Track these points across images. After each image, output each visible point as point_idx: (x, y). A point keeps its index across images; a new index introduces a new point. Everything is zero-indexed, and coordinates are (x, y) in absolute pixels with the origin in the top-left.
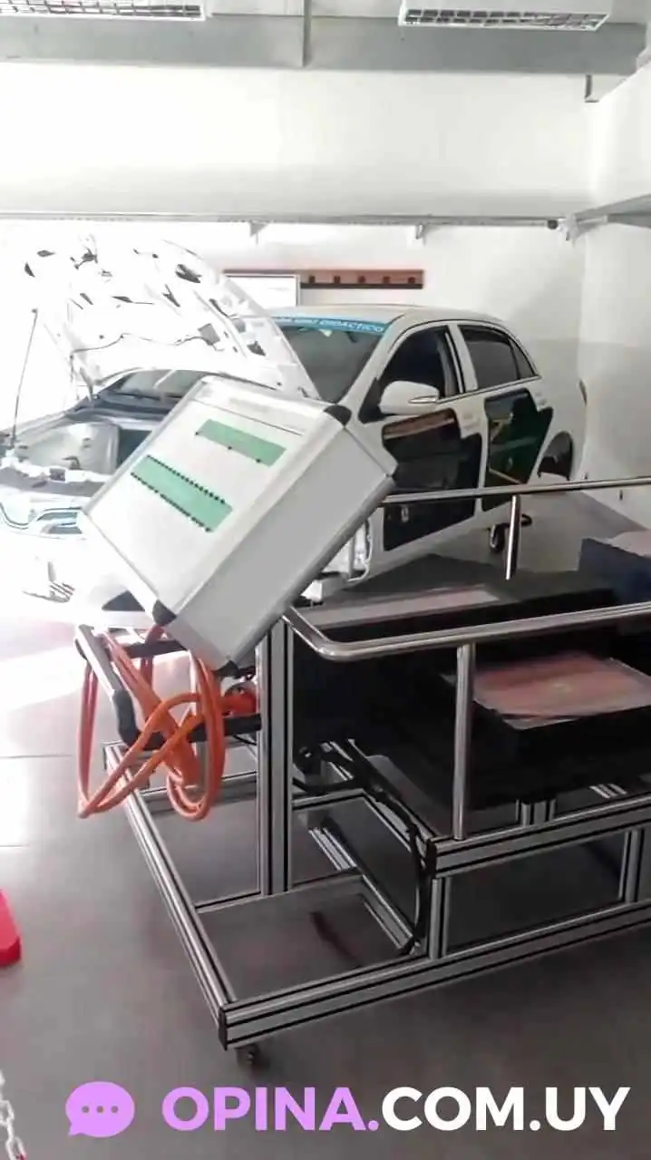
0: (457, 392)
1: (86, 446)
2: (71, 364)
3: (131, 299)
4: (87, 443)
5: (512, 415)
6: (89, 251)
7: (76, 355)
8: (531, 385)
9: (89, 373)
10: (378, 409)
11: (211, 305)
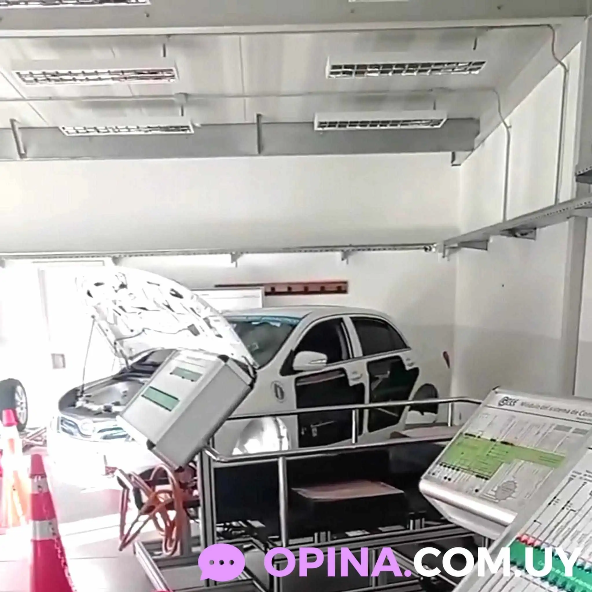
0: (348, 358)
1: (125, 396)
2: (115, 348)
3: (147, 308)
4: (125, 394)
5: (389, 372)
6: (122, 283)
7: (118, 342)
8: (402, 354)
9: (125, 352)
10: (292, 368)
11: (191, 310)
